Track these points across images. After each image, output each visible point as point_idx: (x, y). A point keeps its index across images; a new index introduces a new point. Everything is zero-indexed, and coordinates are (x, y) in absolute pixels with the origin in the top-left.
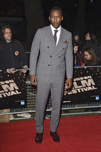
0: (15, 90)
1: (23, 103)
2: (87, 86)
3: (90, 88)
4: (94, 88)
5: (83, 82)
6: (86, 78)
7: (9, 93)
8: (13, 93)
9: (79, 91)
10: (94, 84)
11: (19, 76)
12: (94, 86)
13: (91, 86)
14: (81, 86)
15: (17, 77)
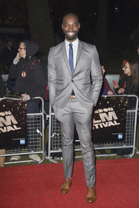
0: (12, 125)
1: (22, 142)
2: (107, 121)
3: (111, 124)
4: (116, 124)
5: (102, 116)
6: (106, 110)
7: (5, 128)
8: (10, 129)
9: (97, 128)
10: (116, 118)
11: (19, 106)
12: (116, 120)
13: (113, 121)
14: (100, 121)
15: (15, 108)
